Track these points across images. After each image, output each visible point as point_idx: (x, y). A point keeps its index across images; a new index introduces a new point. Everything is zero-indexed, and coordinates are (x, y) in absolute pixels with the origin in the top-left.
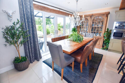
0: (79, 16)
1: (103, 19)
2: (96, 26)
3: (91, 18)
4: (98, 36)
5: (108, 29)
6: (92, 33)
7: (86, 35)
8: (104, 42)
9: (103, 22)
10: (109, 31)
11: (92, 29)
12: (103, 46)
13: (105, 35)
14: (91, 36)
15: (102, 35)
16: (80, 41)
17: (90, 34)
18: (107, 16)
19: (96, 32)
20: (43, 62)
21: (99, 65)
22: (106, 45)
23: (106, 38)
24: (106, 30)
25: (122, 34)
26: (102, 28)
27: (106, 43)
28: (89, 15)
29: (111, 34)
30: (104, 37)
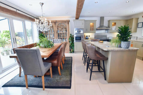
0: (47, 21)
1: (66, 26)
2: (61, 32)
3: (56, 24)
4: (64, 41)
5: (71, 35)
6: (59, 38)
7: (54, 41)
8: (70, 46)
9: (66, 28)
10: (72, 36)
11: (58, 35)
12: (70, 50)
13: (70, 40)
14: (59, 42)
15: (67, 40)
16: (52, 47)
17: (58, 40)
18: (68, 23)
19: (62, 38)
20: (2, 87)
21: (72, 65)
22: (72, 49)
23: (71, 43)
24: (70, 36)
25: (80, 37)
26: (66, 34)
27: (72, 47)
28: (53, 21)
29: (74, 38)
30: (69, 41)
